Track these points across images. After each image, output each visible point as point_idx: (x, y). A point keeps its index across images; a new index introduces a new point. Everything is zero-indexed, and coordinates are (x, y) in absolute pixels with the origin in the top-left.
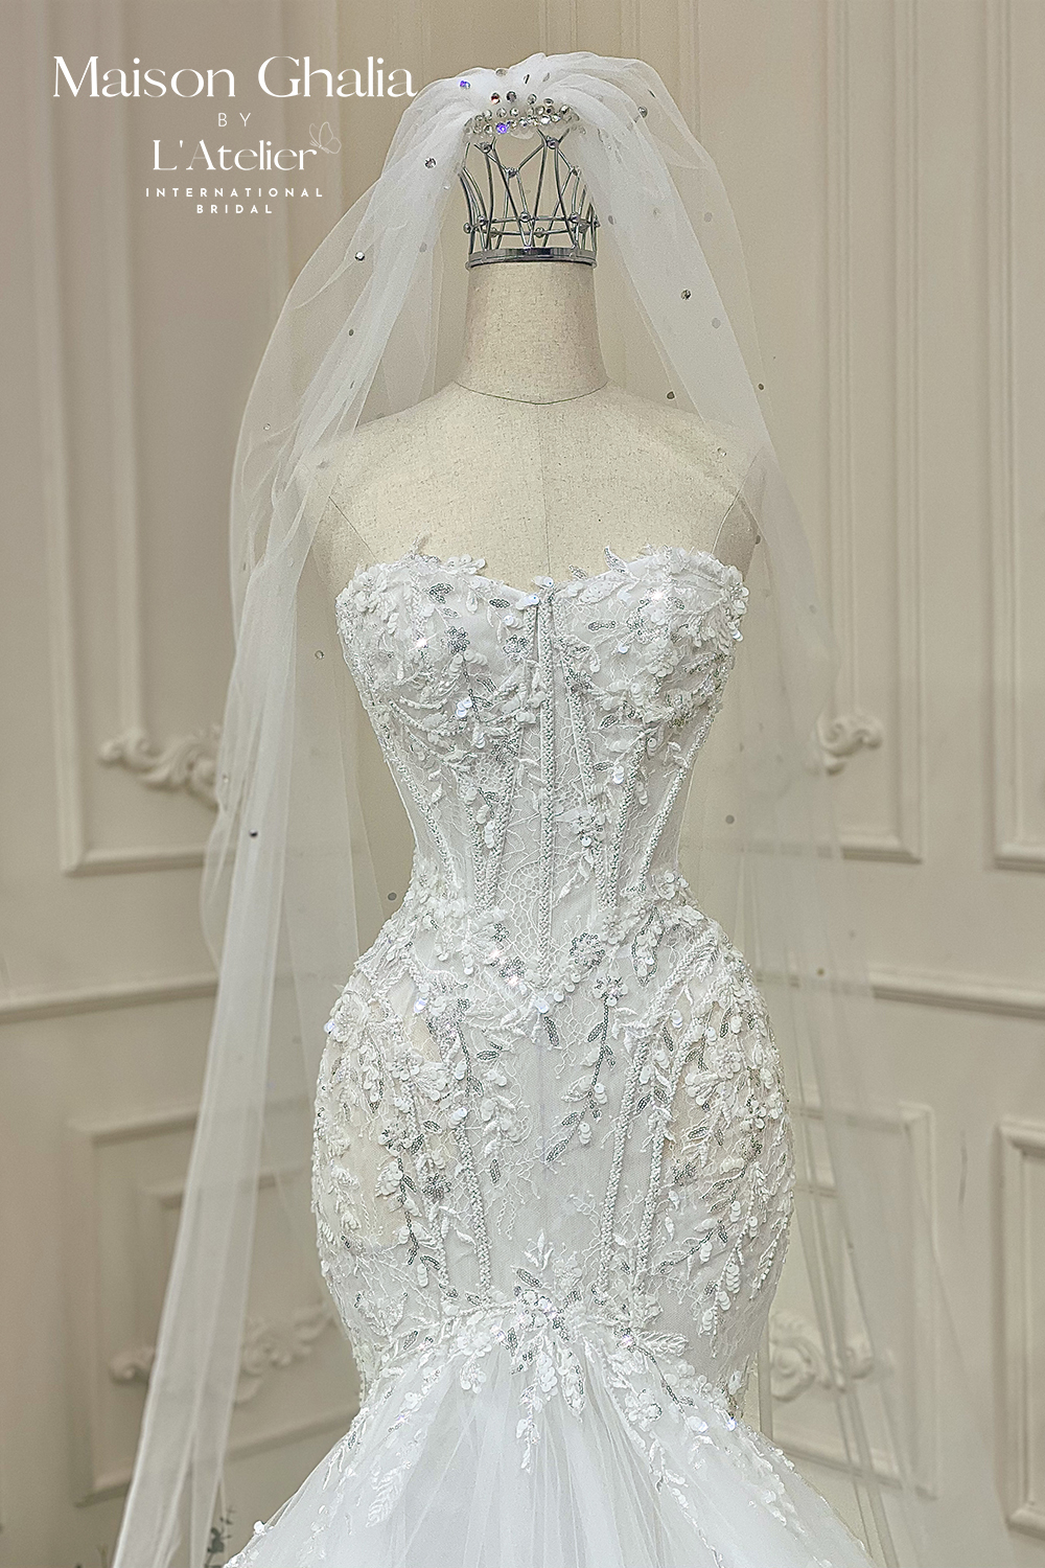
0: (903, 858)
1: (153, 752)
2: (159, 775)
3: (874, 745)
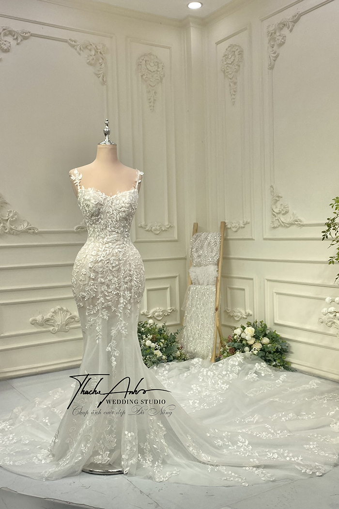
0: (252, 239)
1: (146, 226)
2: (147, 229)
3: (249, 223)
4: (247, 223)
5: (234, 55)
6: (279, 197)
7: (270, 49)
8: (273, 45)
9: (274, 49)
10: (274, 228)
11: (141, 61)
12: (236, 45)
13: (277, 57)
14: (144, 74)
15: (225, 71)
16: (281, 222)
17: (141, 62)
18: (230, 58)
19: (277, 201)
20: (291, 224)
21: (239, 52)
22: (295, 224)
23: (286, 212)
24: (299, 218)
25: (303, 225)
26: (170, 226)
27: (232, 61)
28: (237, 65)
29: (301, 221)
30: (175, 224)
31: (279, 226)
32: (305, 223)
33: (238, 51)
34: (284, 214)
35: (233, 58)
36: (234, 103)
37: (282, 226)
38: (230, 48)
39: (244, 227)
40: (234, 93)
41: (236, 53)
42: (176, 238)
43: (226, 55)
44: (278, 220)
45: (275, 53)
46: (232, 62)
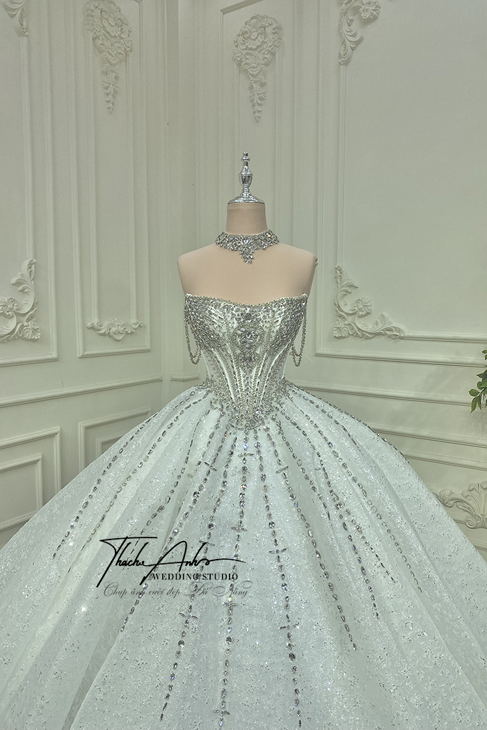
5: (264, 33)
6: (351, 286)
7: (345, 27)
8: (352, 21)
9: (352, 27)
10: (340, 338)
11: (93, 8)
12: (266, 17)
13: (358, 43)
14: (97, 37)
15: (241, 61)
16: (356, 330)
17: (92, 11)
18: (255, 40)
19: (347, 293)
20: (377, 334)
21: (274, 29)
22: (386, 335)
23: (366, 313)
24: (395, 324)
25: (402, 338)
26: (139, 326)
27: (259, 44)
28: (269, 52)
29: (400, 330)
30: (147, 322)
31: (351, 335)
32: (407, 334)
33: (274, 26)
34: (362, 316)
35: (260, 39)
36: (257, 120)
37: (357, 335)
38: (254, 21)
40: (259, 102)
41: (269, 30)
42: (148, 347)
43: (246, 32)
44: (350, 324)
45: (354, 36)
46: (258, 47)
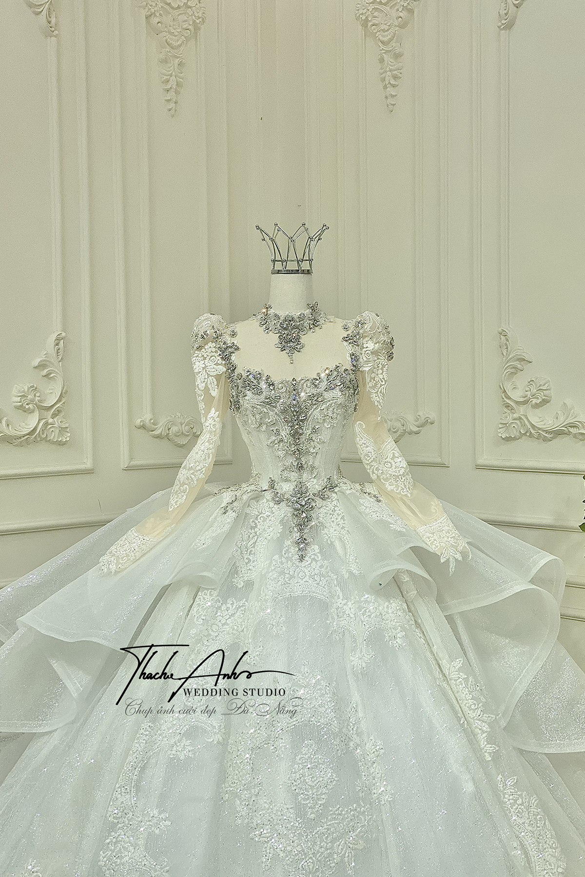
1: (155, 423)
2: (157, 432)
3: (432, 423)
4: (427, 422)
6: (522, 360)
10: (508, 439)
14: (153, 14)
15: (366, 20)
16: (529, 427)
19: (516, 371)
20: (558, 433)
22: (569, 433)
23: (543, 400)
28: (405, 9)
31: (522, 435)
34: (537, 406)
36: (391, 109)
37: (531, 435)
39: (417, 433)
40: (393, 82)
44: (520, 418)
